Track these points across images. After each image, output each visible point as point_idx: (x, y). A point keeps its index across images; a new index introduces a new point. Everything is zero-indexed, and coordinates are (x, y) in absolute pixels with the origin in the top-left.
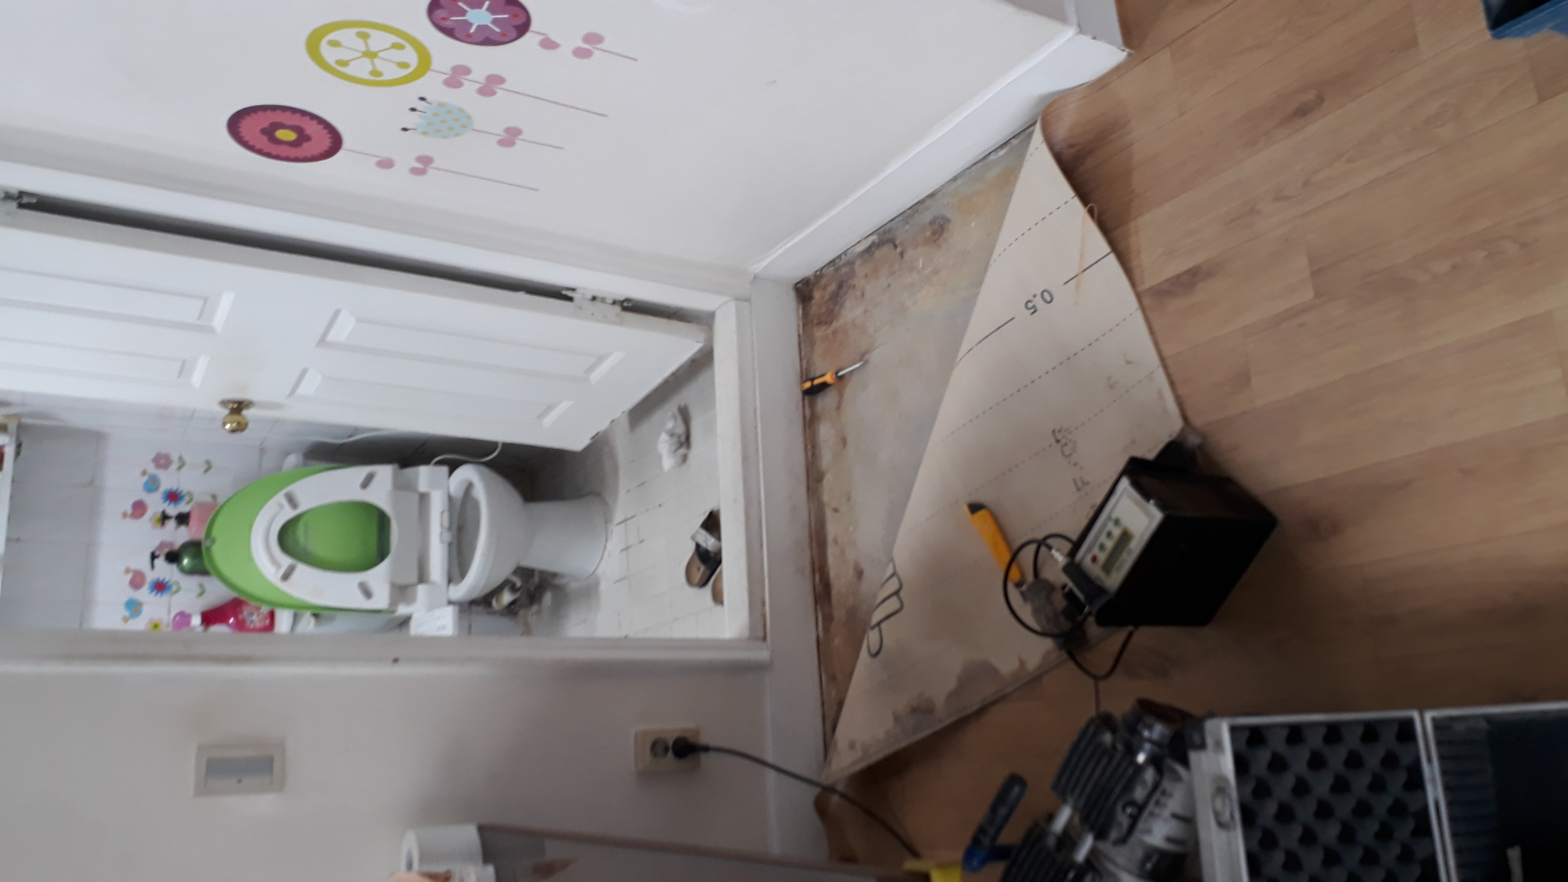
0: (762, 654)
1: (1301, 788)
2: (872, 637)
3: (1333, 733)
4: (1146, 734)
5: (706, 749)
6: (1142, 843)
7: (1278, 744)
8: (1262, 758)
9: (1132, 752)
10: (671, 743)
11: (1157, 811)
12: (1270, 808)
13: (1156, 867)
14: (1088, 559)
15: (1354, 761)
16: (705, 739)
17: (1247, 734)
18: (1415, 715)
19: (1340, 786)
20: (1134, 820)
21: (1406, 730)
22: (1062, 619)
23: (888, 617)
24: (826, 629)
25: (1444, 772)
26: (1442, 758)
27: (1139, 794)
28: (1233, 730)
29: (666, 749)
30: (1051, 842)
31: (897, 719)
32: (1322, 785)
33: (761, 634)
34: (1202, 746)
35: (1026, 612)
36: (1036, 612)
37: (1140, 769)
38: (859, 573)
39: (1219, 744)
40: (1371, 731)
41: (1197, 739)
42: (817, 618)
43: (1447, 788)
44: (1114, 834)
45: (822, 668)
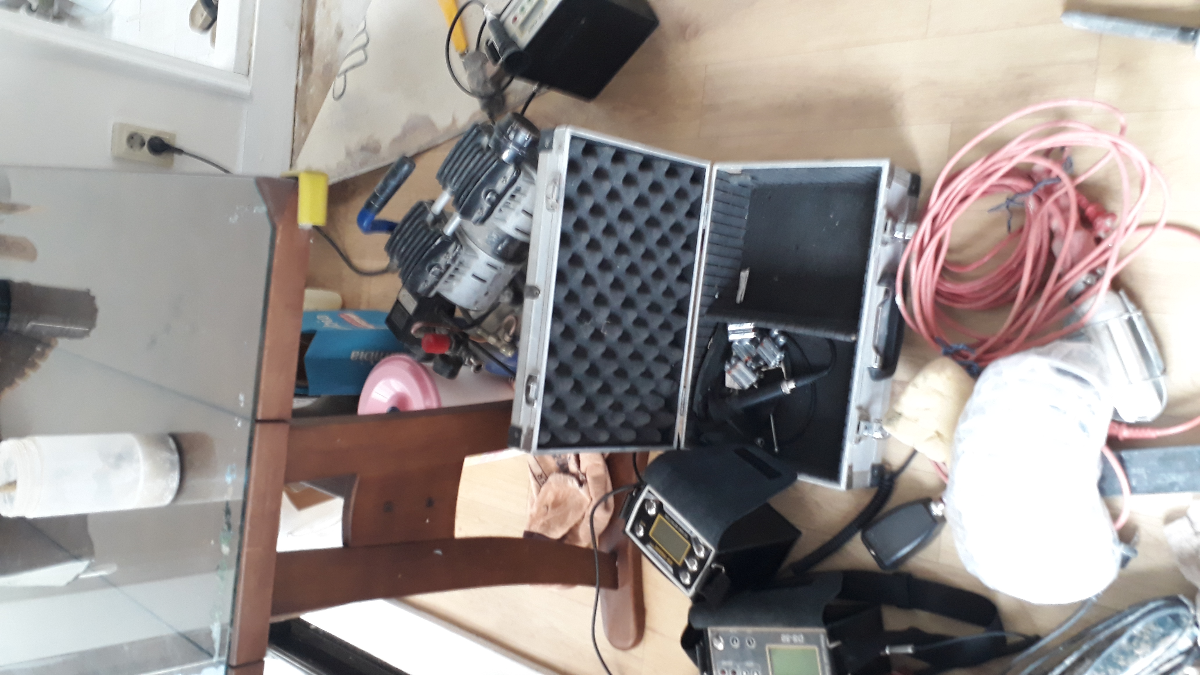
0: (243, 86)
1: (613, 195)
2: (339, 83)
3: (647, 163)
4: (512, 136)
5: (180, 151)
6: (498, 229)
7: (605, 159)
8: (591, 165)
9: (499, 149)
10: (147, 139)
11: (512, 203)
12: (588, 203)
13: (505, 249)
14: (511, 18)
15: (656, 187)
16: (179, 143)
17: (582, 145)
18: (708, 167)
19: (641, 201)
20: (493, 205)
21: (698, 176)
22: (489, 85)
23: (353, 67)
24: (306, 79)
25: (714, 210)
26: (716, 199)
27: (500, 186)
28: (573, 138)
29: (143, 144)
30: (430, 218)
31: (349, 154)
32: (629, 197)
33: (245, 72)
34: (550, 147)
35: (464, 77)
36: (471, 76)
37: (502, 165)
38: (340, 34)
39: (561, 147)
40: (674, 170)
41: (547, 143)
42: (298, 70)
43: (714, 221)
44: (477, 215)
45: (297, 113)
